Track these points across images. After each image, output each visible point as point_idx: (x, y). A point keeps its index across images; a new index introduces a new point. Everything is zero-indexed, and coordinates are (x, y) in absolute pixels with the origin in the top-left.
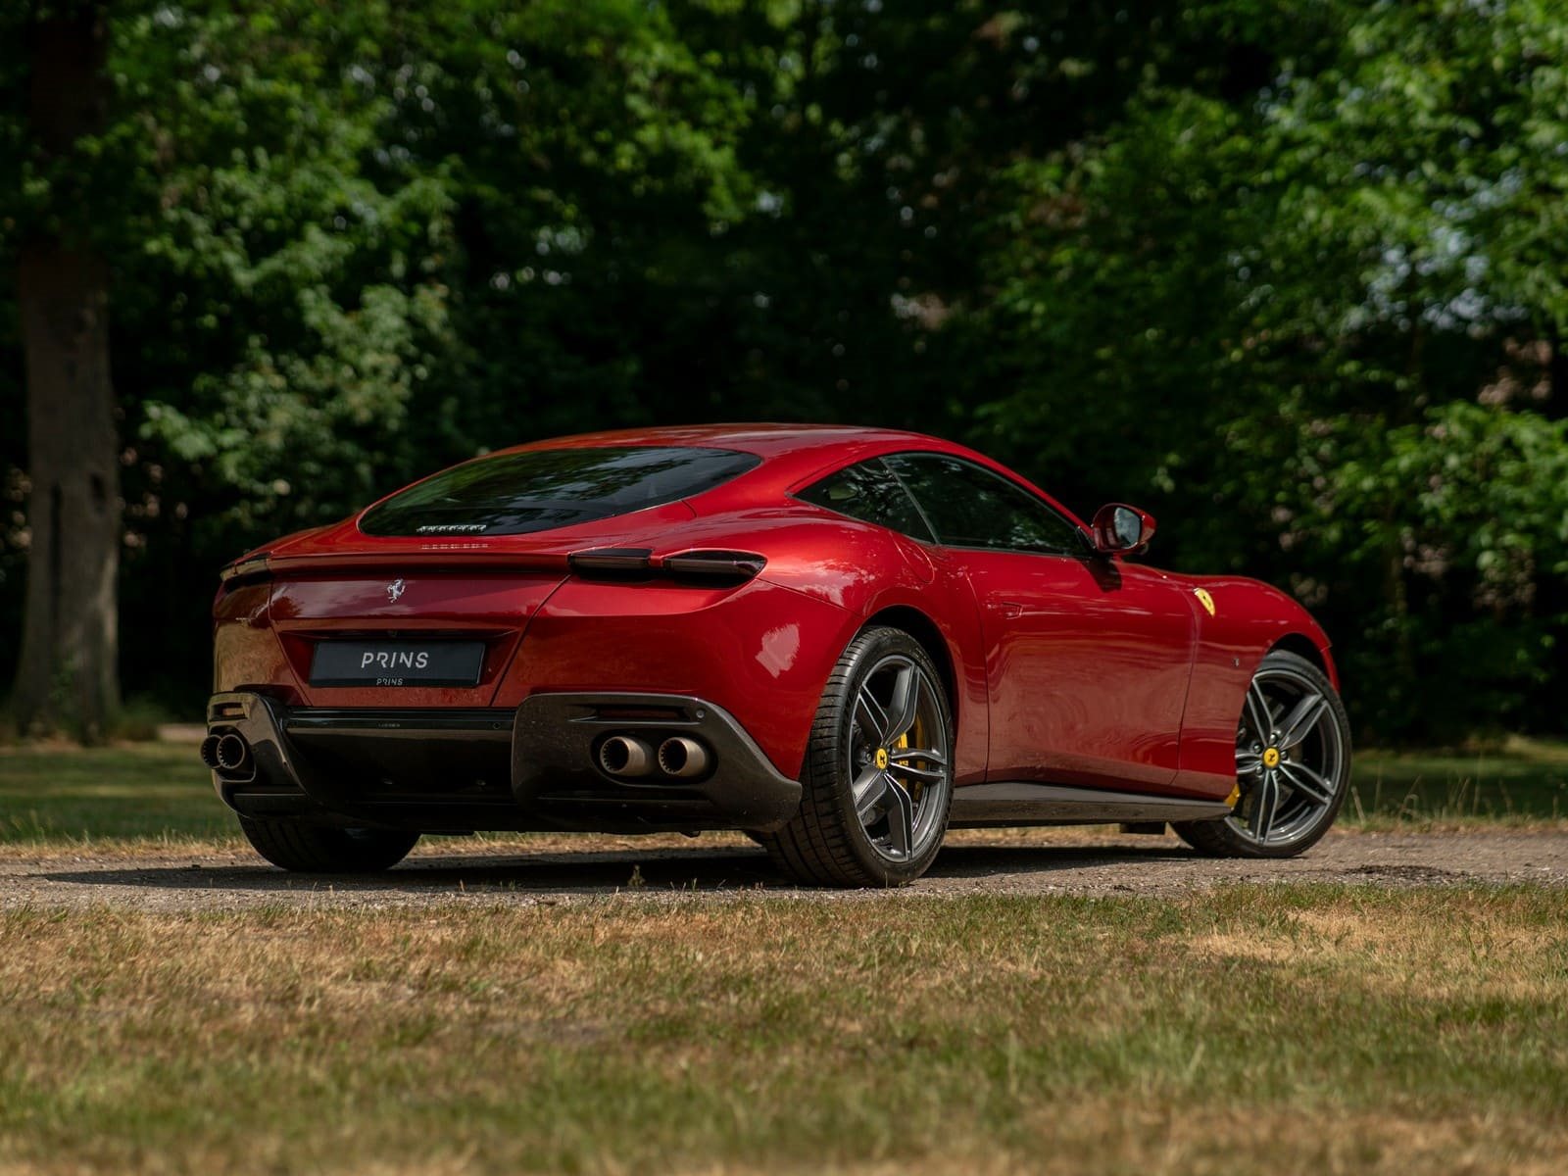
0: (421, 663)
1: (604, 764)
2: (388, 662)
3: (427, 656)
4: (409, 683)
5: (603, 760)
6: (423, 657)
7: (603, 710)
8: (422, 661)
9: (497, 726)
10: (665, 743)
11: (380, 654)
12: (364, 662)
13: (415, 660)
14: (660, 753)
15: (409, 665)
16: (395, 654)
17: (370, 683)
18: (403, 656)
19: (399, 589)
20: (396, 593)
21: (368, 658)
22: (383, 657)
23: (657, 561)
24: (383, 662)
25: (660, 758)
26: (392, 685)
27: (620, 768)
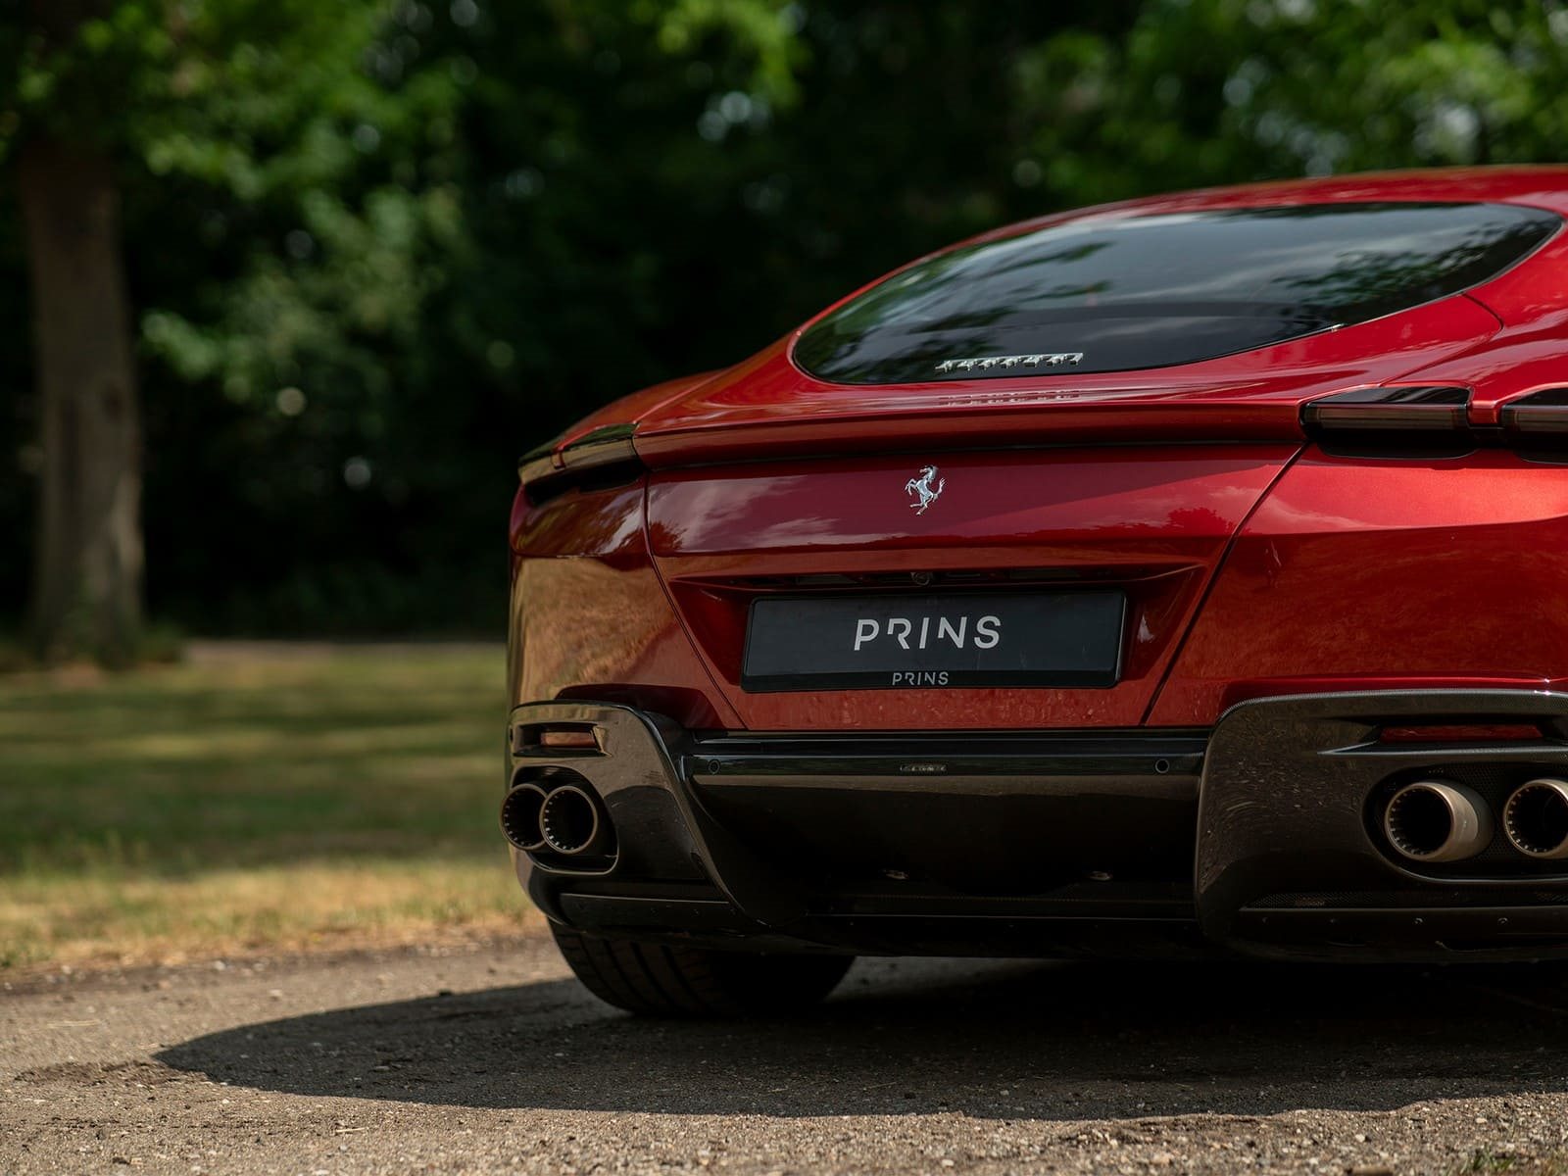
0: (987, 639)
1: (1394, 841)
2: (913, 640)
3: (997, 623)
4: (958, 679)
5: (1390, 831)
6: (989, 625)
7: (1385, 725)
8: (989, 634)
9: (1162, 766)
10: (1517, 793)
11: (892, 622)
12: (860, 638)
13: (971, 632)
14: (1507, 811)
15: (959, 641)
16: (926, 621)
17: (878, 680)
18: (944, 625)
19: (933, 487)
20: (926, 496)
21: (868, 630)
22: (900, 628)
23: (1487, 411)
24: (901, 638)
25: (1507, 823)
26: (926, 685)
27: (1435, 848)
